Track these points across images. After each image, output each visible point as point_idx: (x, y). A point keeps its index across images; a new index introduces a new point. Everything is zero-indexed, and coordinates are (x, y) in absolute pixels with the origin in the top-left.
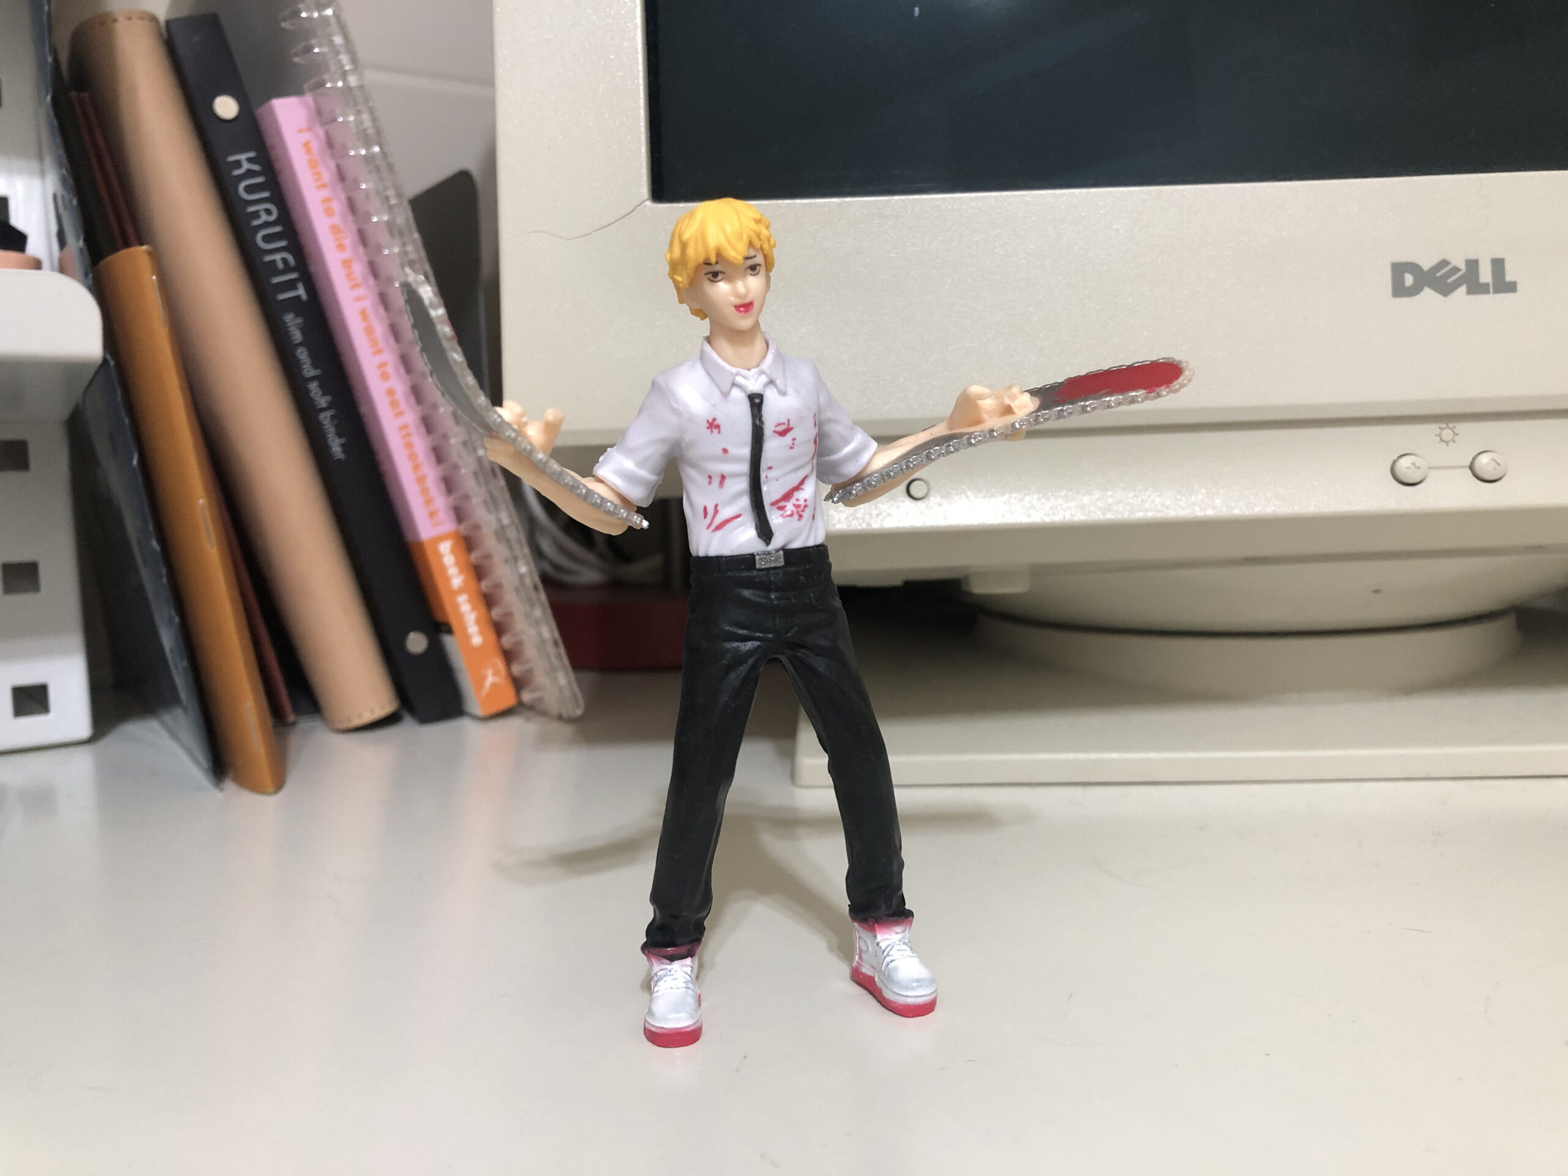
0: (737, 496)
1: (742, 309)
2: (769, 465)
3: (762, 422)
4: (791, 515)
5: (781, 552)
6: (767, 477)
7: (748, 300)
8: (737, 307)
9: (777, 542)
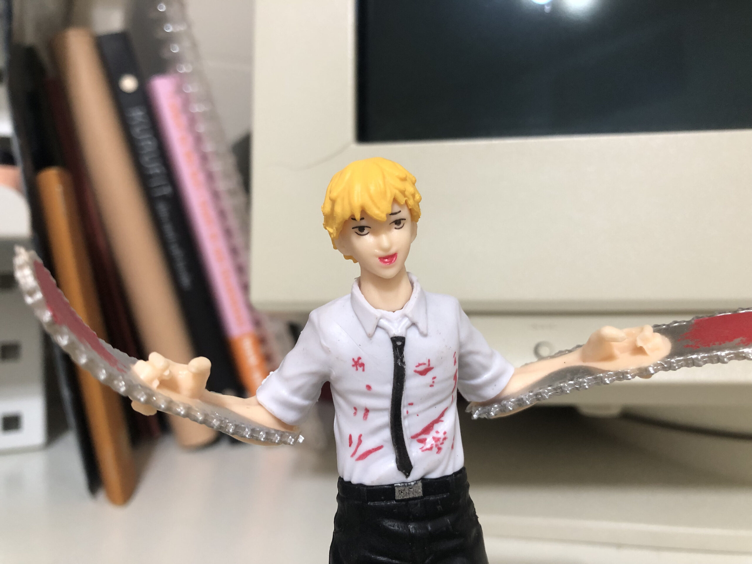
0: (379, 429)
1: (386, 260)
2: (410, 402)
3: (403, 363)
4: (431, 449)
5: (420, 484)
6: (407, 412)
7: (392, 251)
8: (382, 259)
9: (416, 474)
